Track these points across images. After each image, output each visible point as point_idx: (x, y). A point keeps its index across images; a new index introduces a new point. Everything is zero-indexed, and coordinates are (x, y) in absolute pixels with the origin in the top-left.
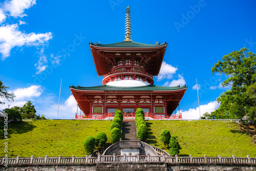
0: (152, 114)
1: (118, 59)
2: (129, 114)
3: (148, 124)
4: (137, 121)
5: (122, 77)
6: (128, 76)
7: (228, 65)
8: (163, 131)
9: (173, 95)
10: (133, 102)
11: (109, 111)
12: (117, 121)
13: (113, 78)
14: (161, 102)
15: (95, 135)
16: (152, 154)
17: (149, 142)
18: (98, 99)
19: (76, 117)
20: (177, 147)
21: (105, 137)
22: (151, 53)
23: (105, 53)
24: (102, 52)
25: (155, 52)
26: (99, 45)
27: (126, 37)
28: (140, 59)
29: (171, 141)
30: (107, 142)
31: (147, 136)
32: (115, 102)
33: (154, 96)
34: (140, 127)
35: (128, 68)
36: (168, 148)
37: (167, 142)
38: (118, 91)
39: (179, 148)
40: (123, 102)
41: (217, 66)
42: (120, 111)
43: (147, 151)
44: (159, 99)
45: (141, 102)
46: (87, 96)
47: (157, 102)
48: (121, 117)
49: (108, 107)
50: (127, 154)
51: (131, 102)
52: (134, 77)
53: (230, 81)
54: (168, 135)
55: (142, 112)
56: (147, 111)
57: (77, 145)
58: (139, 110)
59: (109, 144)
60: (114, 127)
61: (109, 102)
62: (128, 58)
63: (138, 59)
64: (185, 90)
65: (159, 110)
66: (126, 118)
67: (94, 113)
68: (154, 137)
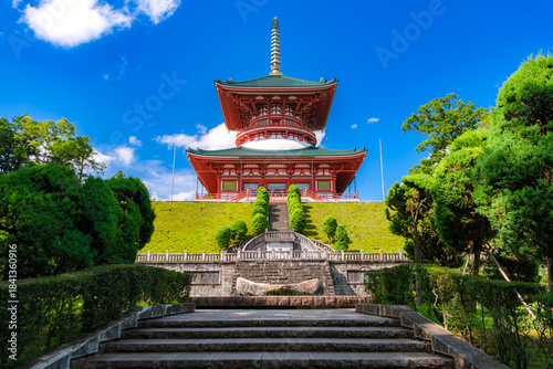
0: (313, 192)
1: (260, 105)
2: (278, 192)
3: (306, 209)
4: (290, 203)
5: (268, 134)
6: (277, 132)
7: (426, 120)
8: (327, 217)
9: (345, 163)
10: (285, 174)
11: (248, 188)
12: (261, 204)
13: (252, 137)
14: (327, 173)
15: (230, 225)
16: (310, 249)
17: (306, 234)
18: (230, 169)
19: (197, 197)
20: (346, 241)
21: (244, 227)
22: (313, 96)
23: (239, 96)
24: (234, 95)
25: (318, 94)
26: (229, 83)
27: (272, 67)
28: (295, 105)
29: (337, 232)
30: (247, 234)
31: (304, 226)
32: (256, 173)
33: (316, 165)
34: (294, 211)
35: (276, 121)
36: (333, 242)
37: (331, 234)
38: (261, 157)
39: (348, 241)
40: (269, 174)
41: (410, 122)
42: (264, 190)
43: (304, 245)
44: (324, 169)
45: (297, 173)
46: (213, 164)
47: (320, 173)
48: (267, 198)
49: (245, 182)
50: (276, 249)
51: (281, 173)
52: (285, 134)
53: (427, 144)
54: (333, 224)
55: (298, 191)
56: (305, 187)
57: (206, 238)
58: (293, 187)
59: (251, 237)
60: (256, 212)
61: (246, 173)
62: (276, 103)
63: (292, 105)
64: (363, 156)
65: (324, 185)
66: (273, 199)
67: (225, 191)
68: (314, 227)
